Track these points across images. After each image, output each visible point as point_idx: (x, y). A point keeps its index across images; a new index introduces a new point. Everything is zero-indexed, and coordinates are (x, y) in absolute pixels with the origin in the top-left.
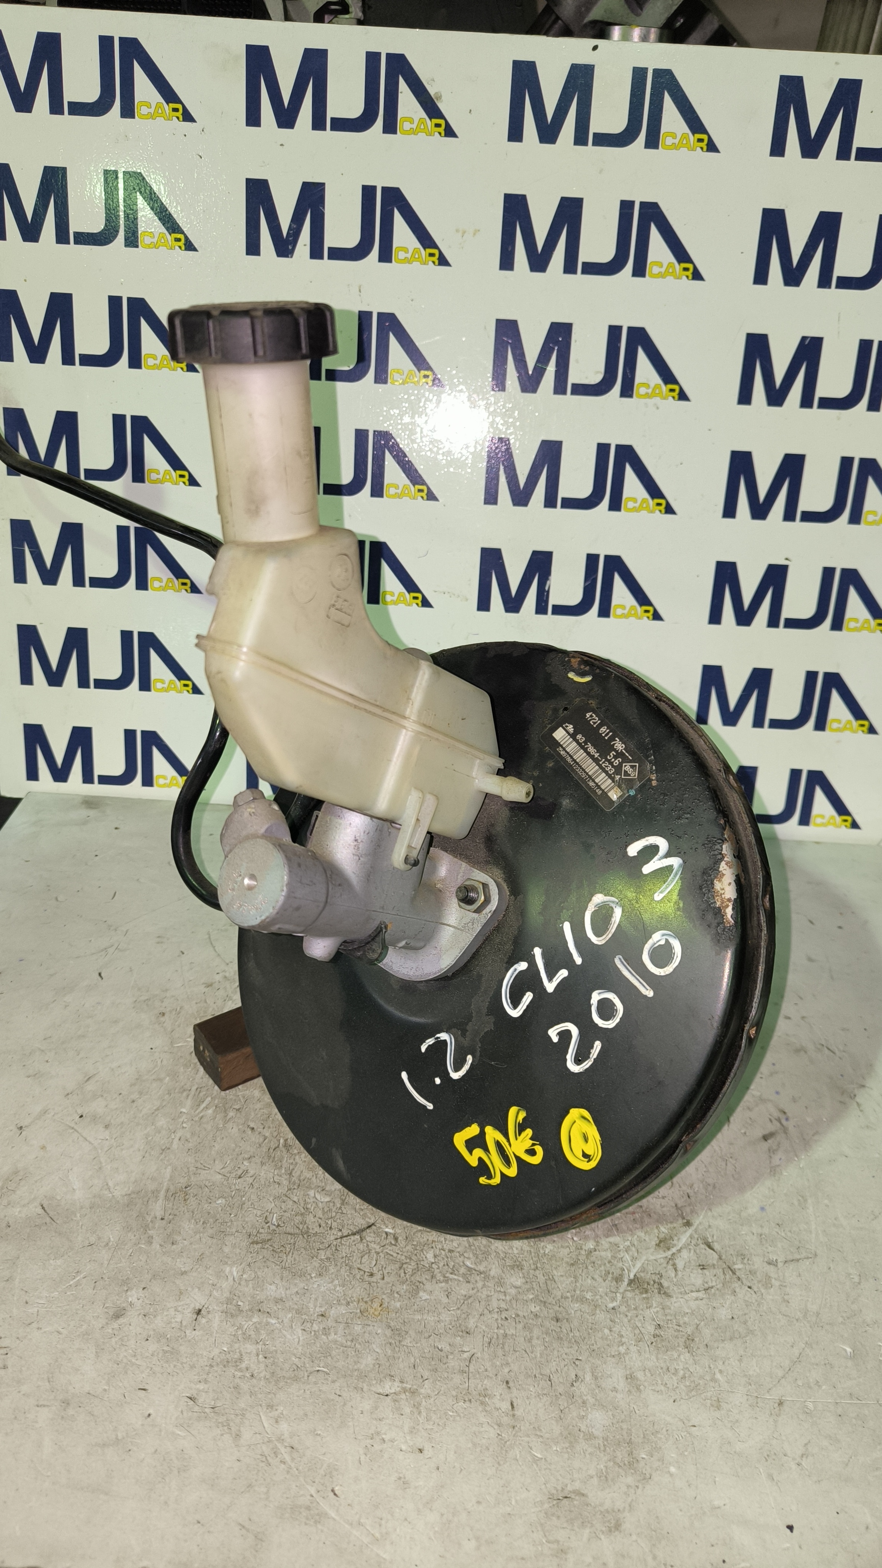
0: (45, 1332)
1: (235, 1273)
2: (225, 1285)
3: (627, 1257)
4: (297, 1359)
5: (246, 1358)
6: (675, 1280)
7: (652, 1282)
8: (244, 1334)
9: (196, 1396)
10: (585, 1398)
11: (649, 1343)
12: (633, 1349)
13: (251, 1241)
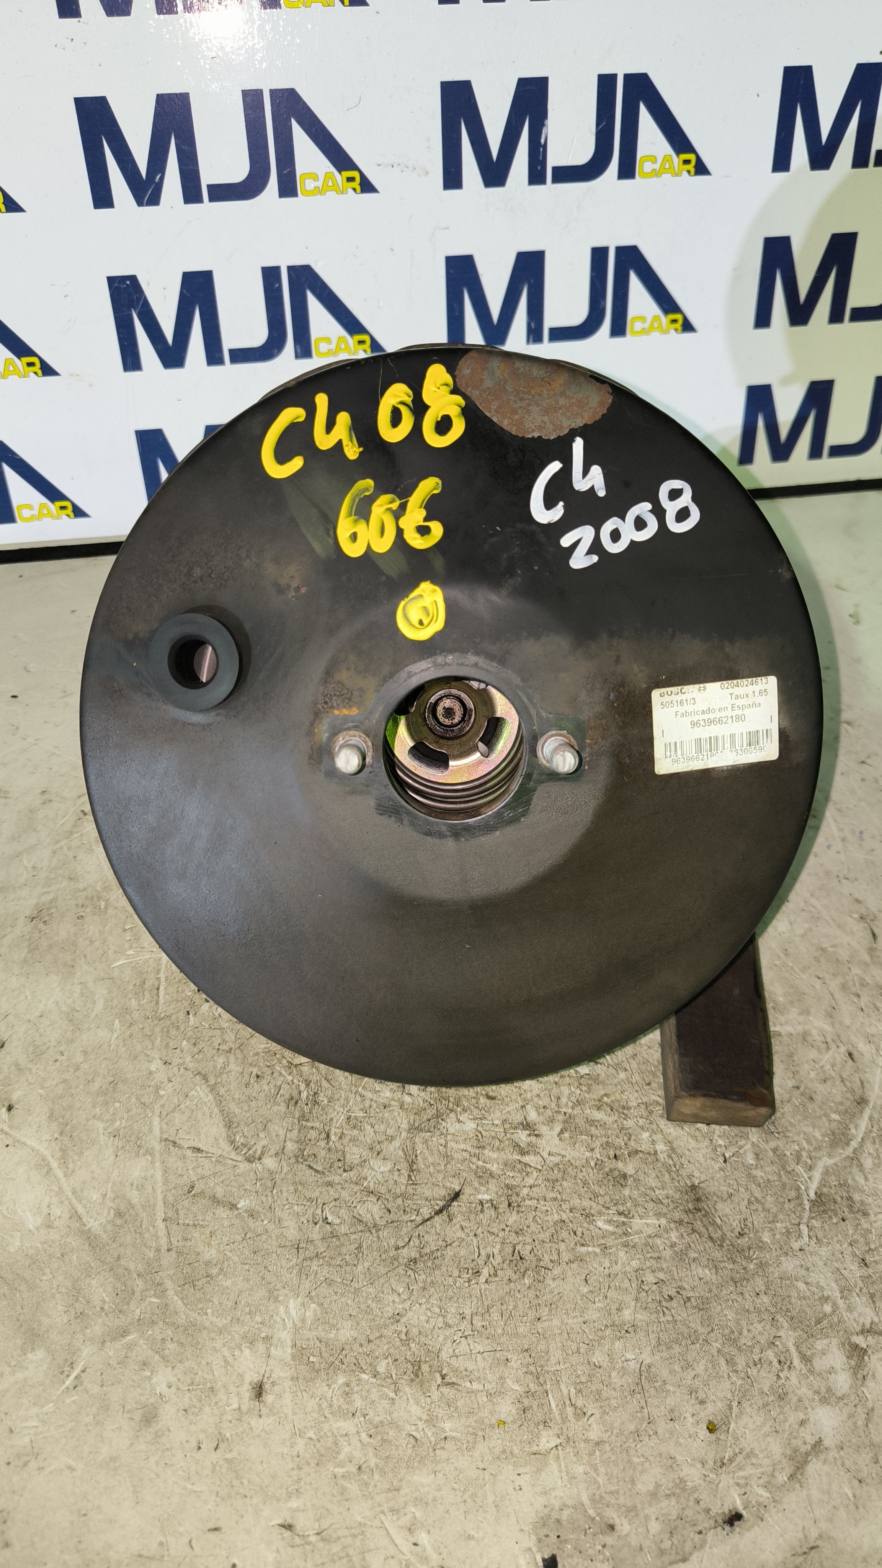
0: (51, 1473)
1: (293, 1313)
2: (286, 1336)
3: (800, 1169)
4: (413, 1428)
5: (343, 1442)
6: (866, 1188)
7: (839, 1199)
8: (331, 1406)
9: (290, 1521)
10: (799, 1392)
11: (857, 1291)
12: (841, 1303)
13: (301, 1257)
